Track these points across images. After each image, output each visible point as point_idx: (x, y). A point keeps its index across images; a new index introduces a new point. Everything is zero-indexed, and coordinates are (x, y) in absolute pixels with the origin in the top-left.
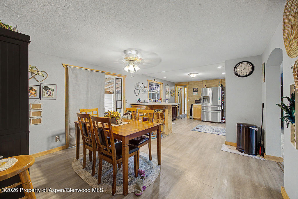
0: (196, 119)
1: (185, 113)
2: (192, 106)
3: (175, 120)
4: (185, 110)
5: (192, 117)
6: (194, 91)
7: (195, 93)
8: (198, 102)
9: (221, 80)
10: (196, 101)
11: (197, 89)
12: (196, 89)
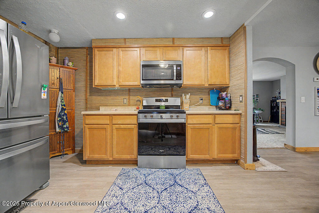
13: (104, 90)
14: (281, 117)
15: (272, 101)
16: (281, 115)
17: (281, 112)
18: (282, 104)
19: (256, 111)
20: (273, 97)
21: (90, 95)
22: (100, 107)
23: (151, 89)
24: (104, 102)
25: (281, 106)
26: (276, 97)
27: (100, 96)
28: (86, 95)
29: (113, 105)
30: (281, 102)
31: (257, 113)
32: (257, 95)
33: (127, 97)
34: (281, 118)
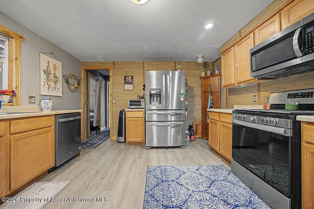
0: (131, 143)
1: (106, 128)
2: (121, 113)
3: (77, 158)
4: (106, 122)
5: (122, 139)
6: (126, 82)
7: (128, 87)
8: (135, 103)
9: (175, 64)
10: (130, 101)
11: (132, 77)
12: (130, 77)
13: (238, 89)
21: (229, 95)
22: (234, 105)
23: (288, 79)
24: (237, 101)
27: (234, 95)
28: (226, 94)
29: (244, 103)
33: (257, 94)
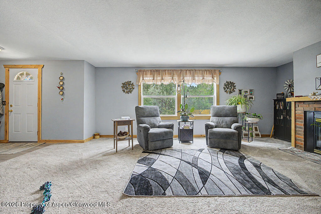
14: (295, 130)
15: (277, 101)
16: (295, 127)
17: (295, 122)
18: (297, 106)
19: (248, 119)
20: (277, 94)
25: (295, 110)
26: (283, 94)
30: (295, 102)
31: (249, 122)
32: (251, 91)
34: (295, 133)
